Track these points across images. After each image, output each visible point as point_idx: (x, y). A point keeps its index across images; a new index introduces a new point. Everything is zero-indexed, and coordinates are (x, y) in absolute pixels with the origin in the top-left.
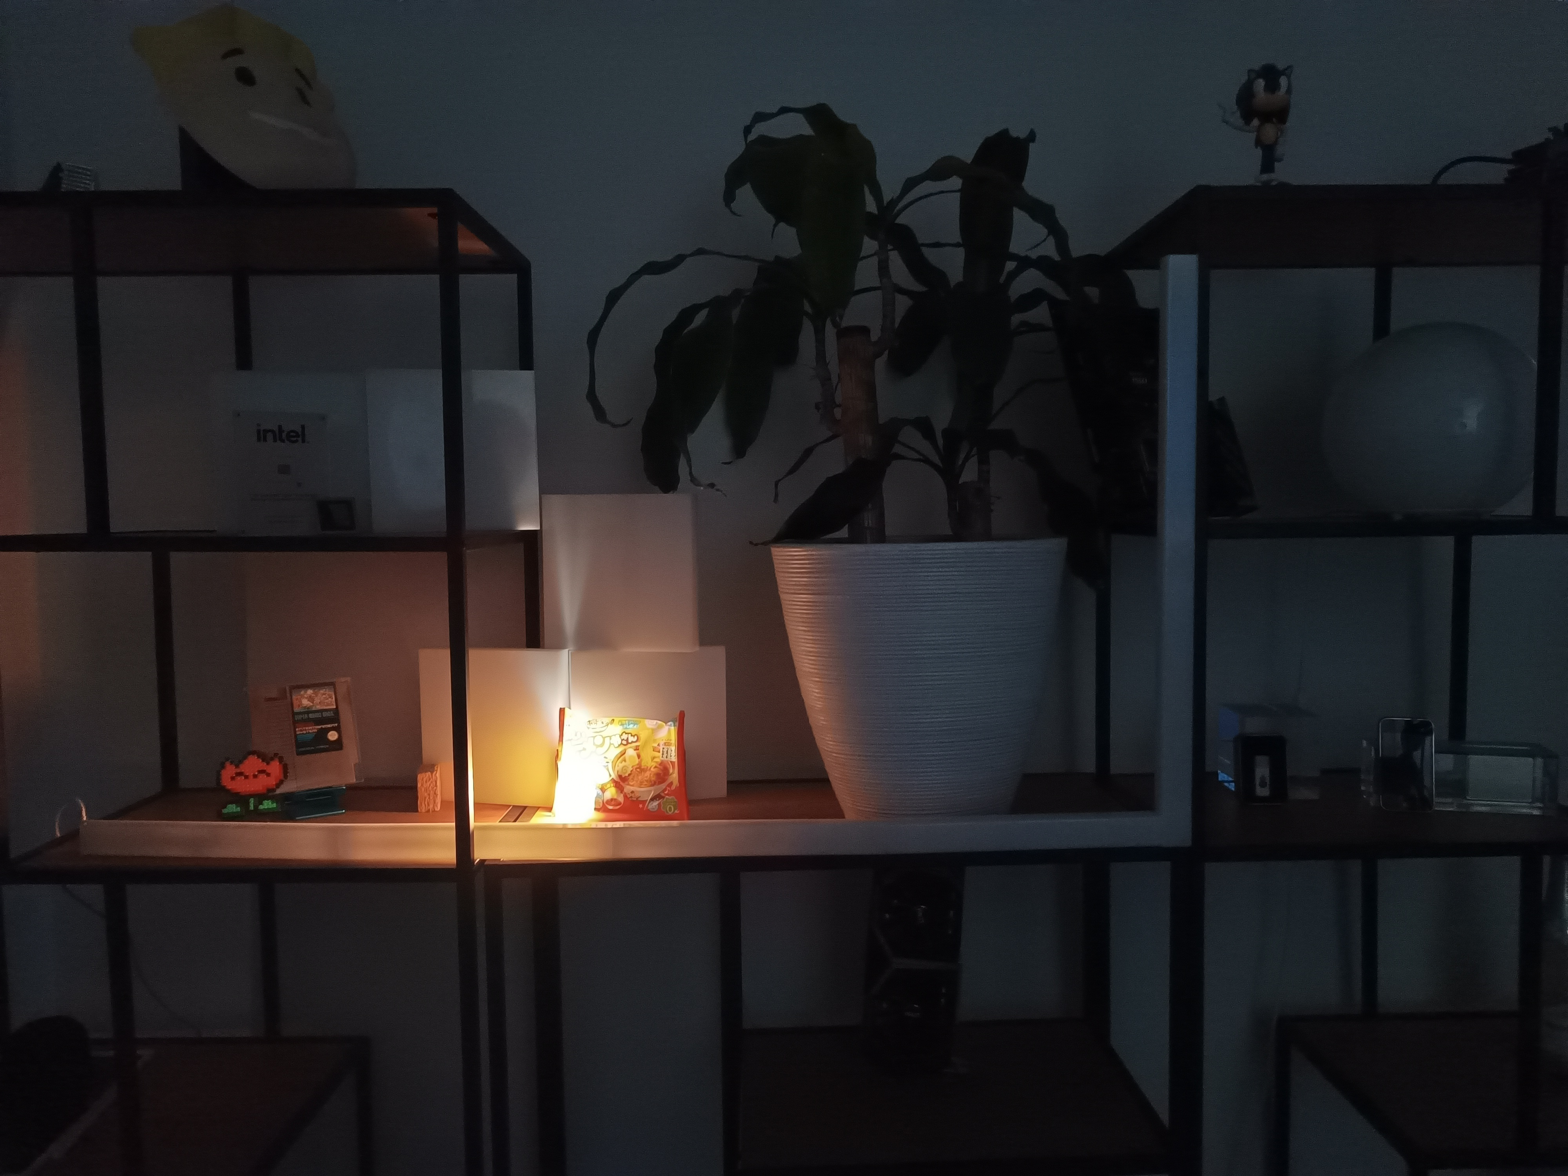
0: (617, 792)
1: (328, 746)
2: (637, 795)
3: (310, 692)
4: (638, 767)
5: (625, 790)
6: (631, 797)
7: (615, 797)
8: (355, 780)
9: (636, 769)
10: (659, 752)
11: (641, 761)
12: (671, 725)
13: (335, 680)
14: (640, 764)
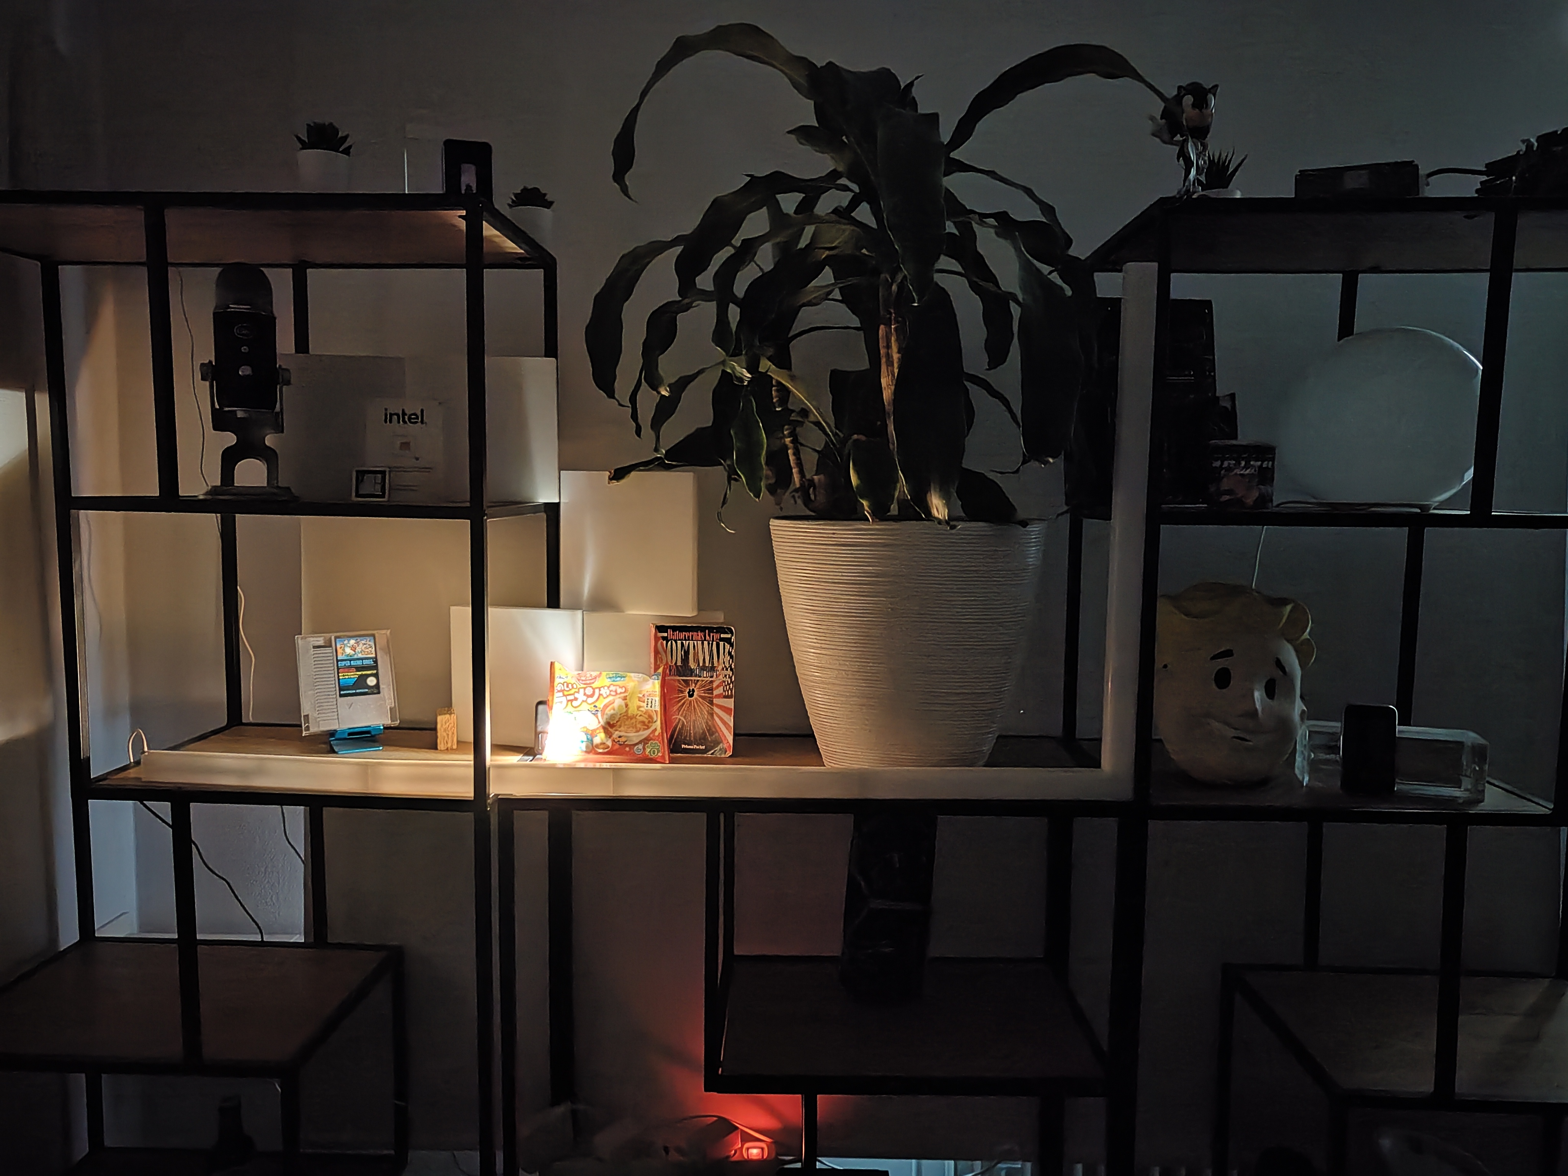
0: (606, 737)
1: (367, 690)
2: (623, 739)
3: (352, 642)
4: (625, 714)
5: (614, 736)
6: (619, 741)
7: (605, 741)
8: (390, 721)
9: (624, 716)
10: (644, 702)
11: (628, 708)
12: (655, 679)
13: (375, 632)
14: (627, 711)
